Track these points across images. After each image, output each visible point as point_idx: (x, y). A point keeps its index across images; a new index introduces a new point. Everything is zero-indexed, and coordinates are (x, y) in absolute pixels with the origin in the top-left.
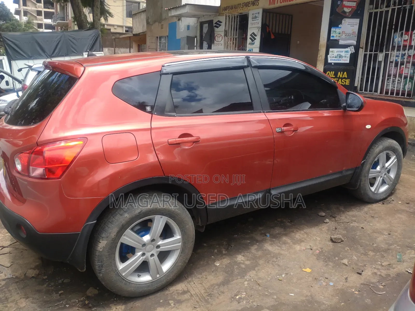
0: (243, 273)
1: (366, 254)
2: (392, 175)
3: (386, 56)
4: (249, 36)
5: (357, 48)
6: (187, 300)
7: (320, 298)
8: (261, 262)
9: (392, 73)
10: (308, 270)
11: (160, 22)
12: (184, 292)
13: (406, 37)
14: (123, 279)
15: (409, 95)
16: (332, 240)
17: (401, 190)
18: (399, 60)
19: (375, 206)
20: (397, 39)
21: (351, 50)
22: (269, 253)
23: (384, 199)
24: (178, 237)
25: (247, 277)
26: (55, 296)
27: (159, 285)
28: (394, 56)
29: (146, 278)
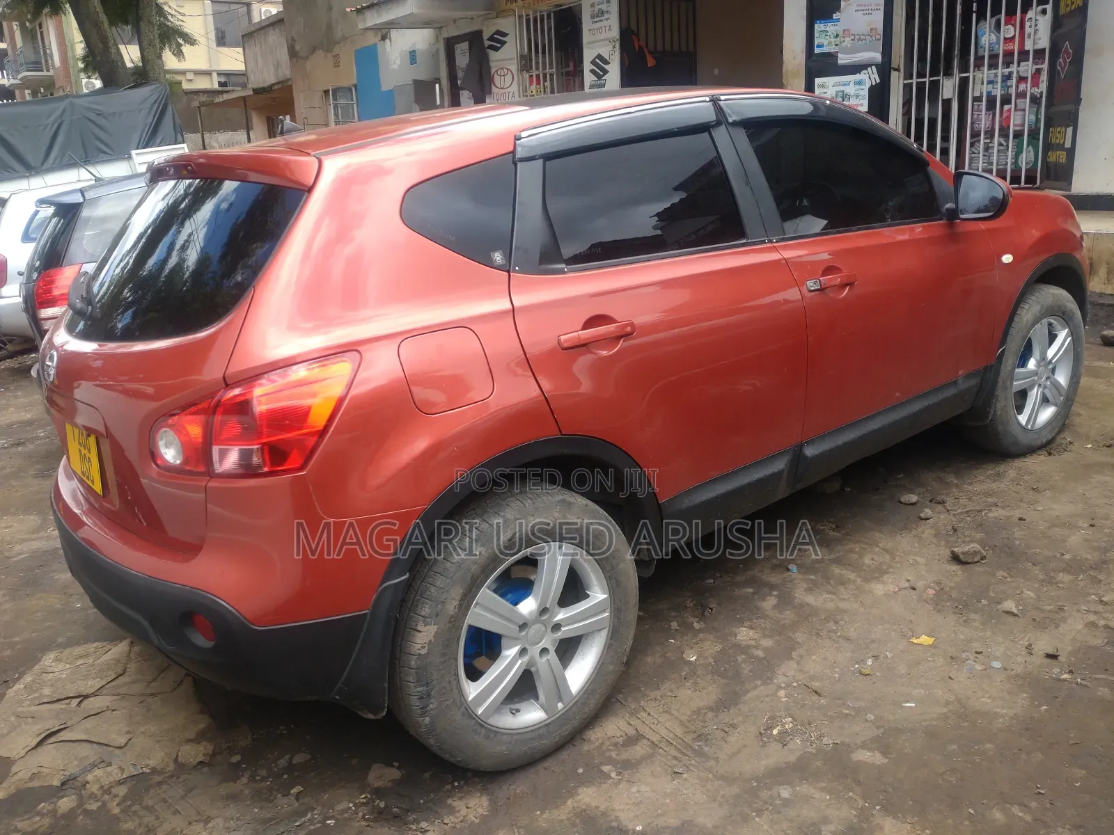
0: (765, 669)
1: (1050, 581)
2: (1062, 378)
3: (964, 84)
4: (587, 66)
5: (885, 69)
6: (649, 757)
7: (983, 702)
8: (800, 636)
9: (983, 125)
10: (925, 640)
11: (328, 50)
12: (631, 741)
13: (1009, 31)
14: (480, 724)
15: (1031, 179)
16: (956, 559)
17: (1082, 416)
18: (998, 92)
19: (1031, 462)
20: (987, 37)
21: (870, 77)
22: (814, 612)
23: (1048, 443)
24: (598, 595)
25: (780, 679)
26: (285, 803)
27: (567, 729)
28: (982, 82)
29: (531, 715)
